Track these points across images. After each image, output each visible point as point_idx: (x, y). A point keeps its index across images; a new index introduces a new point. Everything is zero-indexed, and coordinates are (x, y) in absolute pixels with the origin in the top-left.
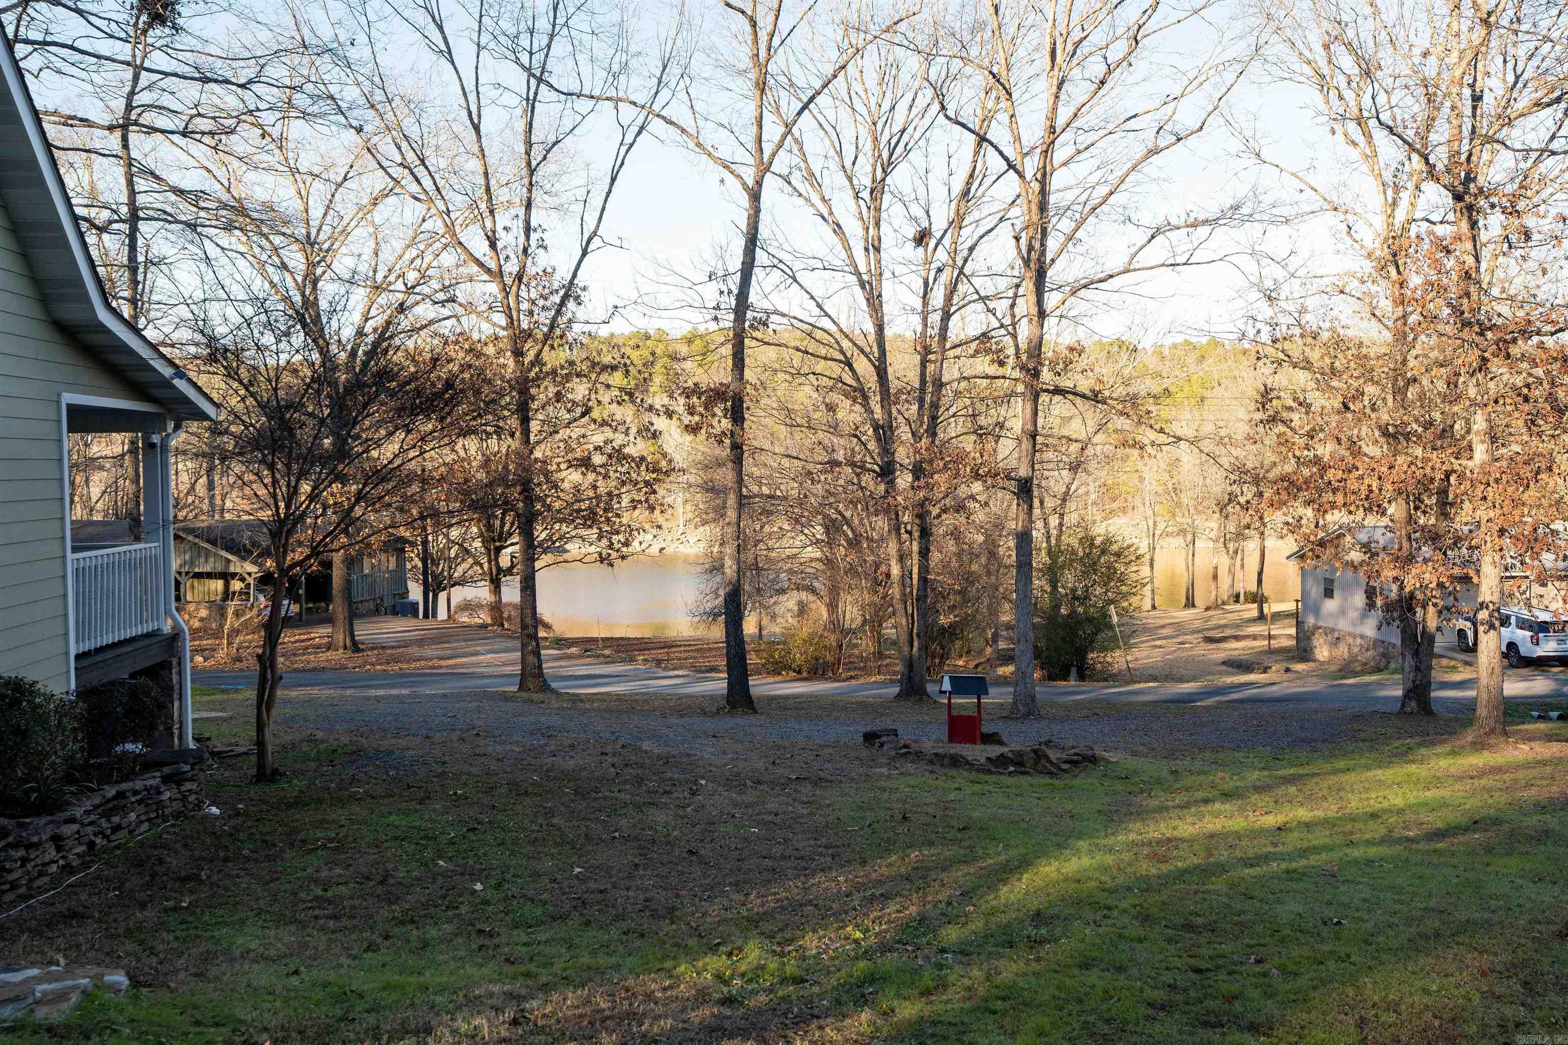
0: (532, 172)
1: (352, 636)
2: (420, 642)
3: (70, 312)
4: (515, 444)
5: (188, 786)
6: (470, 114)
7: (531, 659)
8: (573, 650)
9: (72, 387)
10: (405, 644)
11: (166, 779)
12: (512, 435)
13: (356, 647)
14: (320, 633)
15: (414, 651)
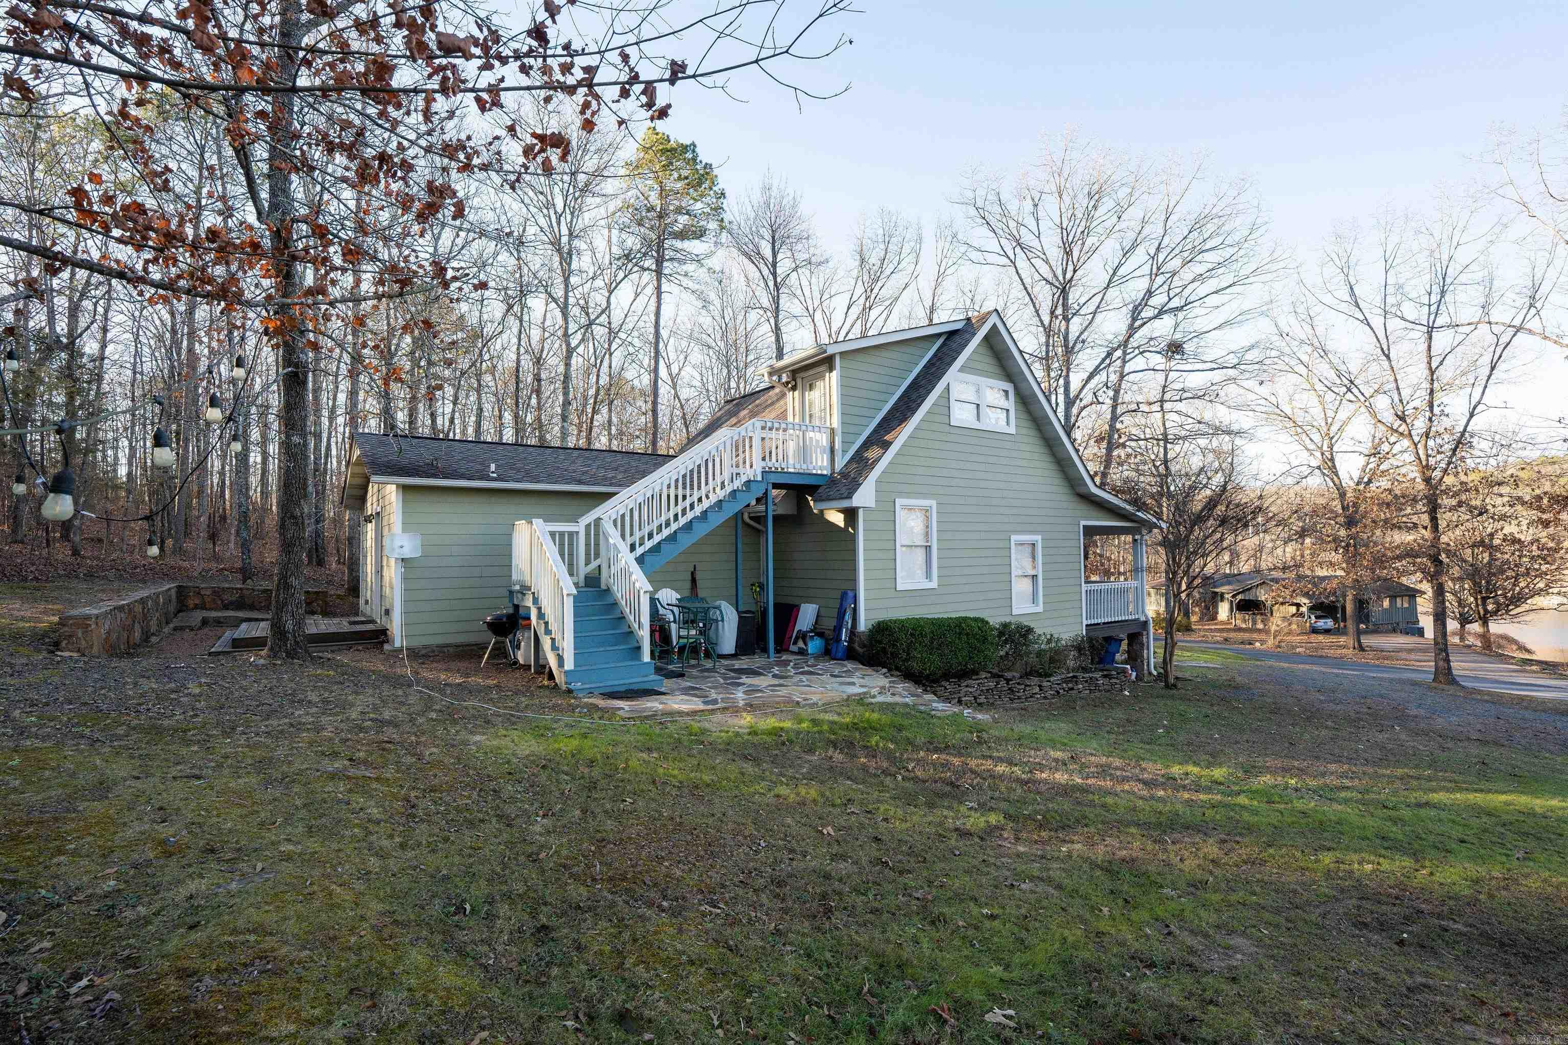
0: (1432, 373)
1: (1359, 641)
2: (1410, 651)
3: (1082, 490)
4: (1427, 534)
5: (1114, 681)
6: (1382, 349)
7: (1441, 663)
8: (1534, 668)
9: (1086, 519)
10: (1400, 650)
11: (1105, 676)
12: (1425, 528)
13: (1362, 649)
14: (1342, 640)
15: (1403, 655)
